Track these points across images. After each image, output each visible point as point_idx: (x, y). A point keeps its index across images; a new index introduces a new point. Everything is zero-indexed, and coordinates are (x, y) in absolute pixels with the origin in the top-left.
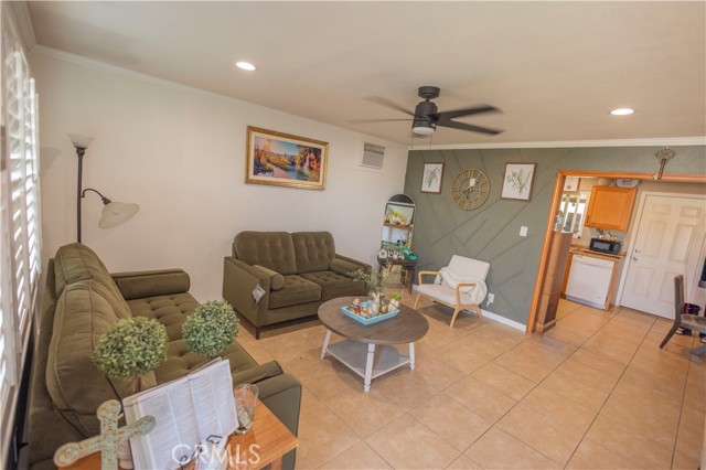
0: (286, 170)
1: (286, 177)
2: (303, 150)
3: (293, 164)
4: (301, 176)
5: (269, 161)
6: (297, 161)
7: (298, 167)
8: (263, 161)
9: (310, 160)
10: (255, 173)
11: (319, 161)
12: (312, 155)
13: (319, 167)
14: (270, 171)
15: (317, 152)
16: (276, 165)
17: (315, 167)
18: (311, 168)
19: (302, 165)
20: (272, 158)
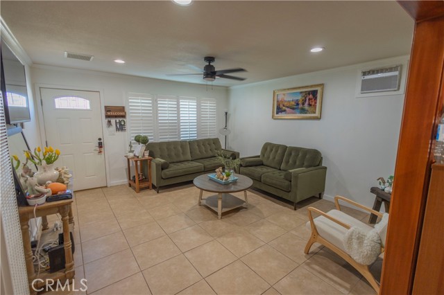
0: (293, 109)
1: (293, 113)
2: (304, 94)
3: (298, 104)
4: (303, 111)
5: (284, 106)
6: (300, 103)
7: (301, 106)
8: (281, 106)
9: (309, 99)
10: (277, 113)
11: (316, 99)
12: (311, 96)
13: (316, 103)
14: (285, 111)
15: (314, 93)
16: (288, 107)
17: (313, 103)
18: (310, 105)
19: (303, 104)
20: (285, 104)
